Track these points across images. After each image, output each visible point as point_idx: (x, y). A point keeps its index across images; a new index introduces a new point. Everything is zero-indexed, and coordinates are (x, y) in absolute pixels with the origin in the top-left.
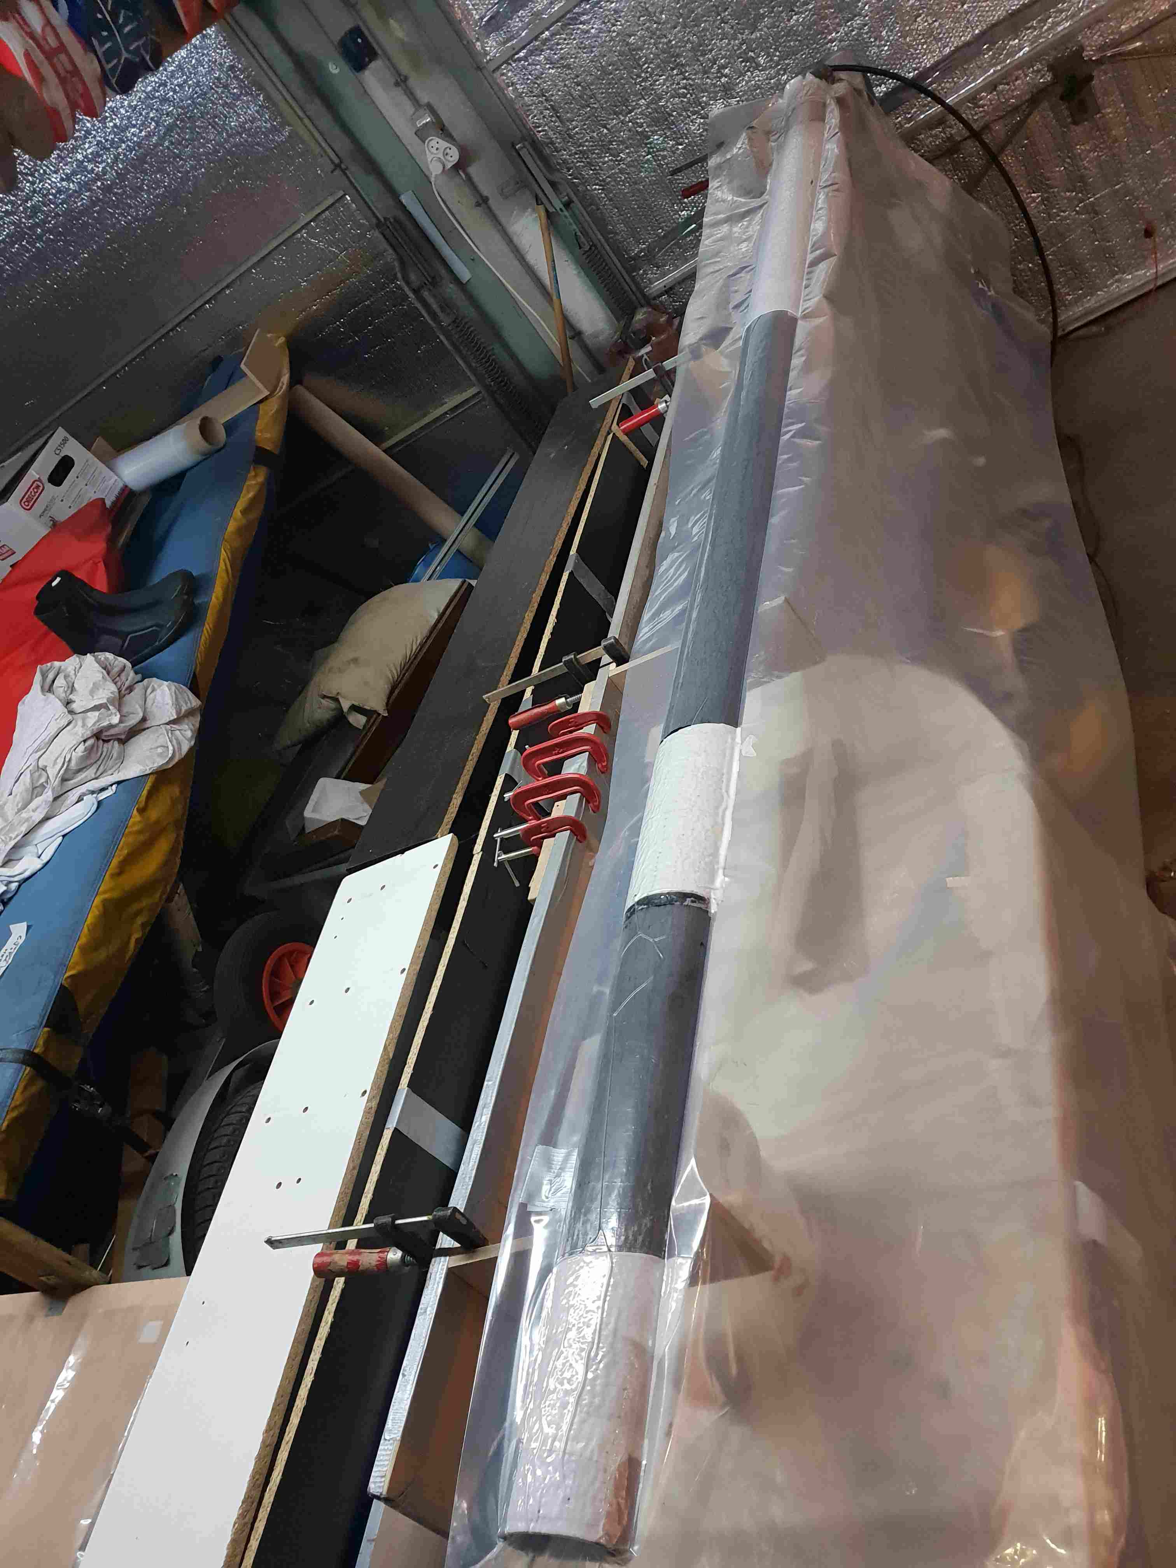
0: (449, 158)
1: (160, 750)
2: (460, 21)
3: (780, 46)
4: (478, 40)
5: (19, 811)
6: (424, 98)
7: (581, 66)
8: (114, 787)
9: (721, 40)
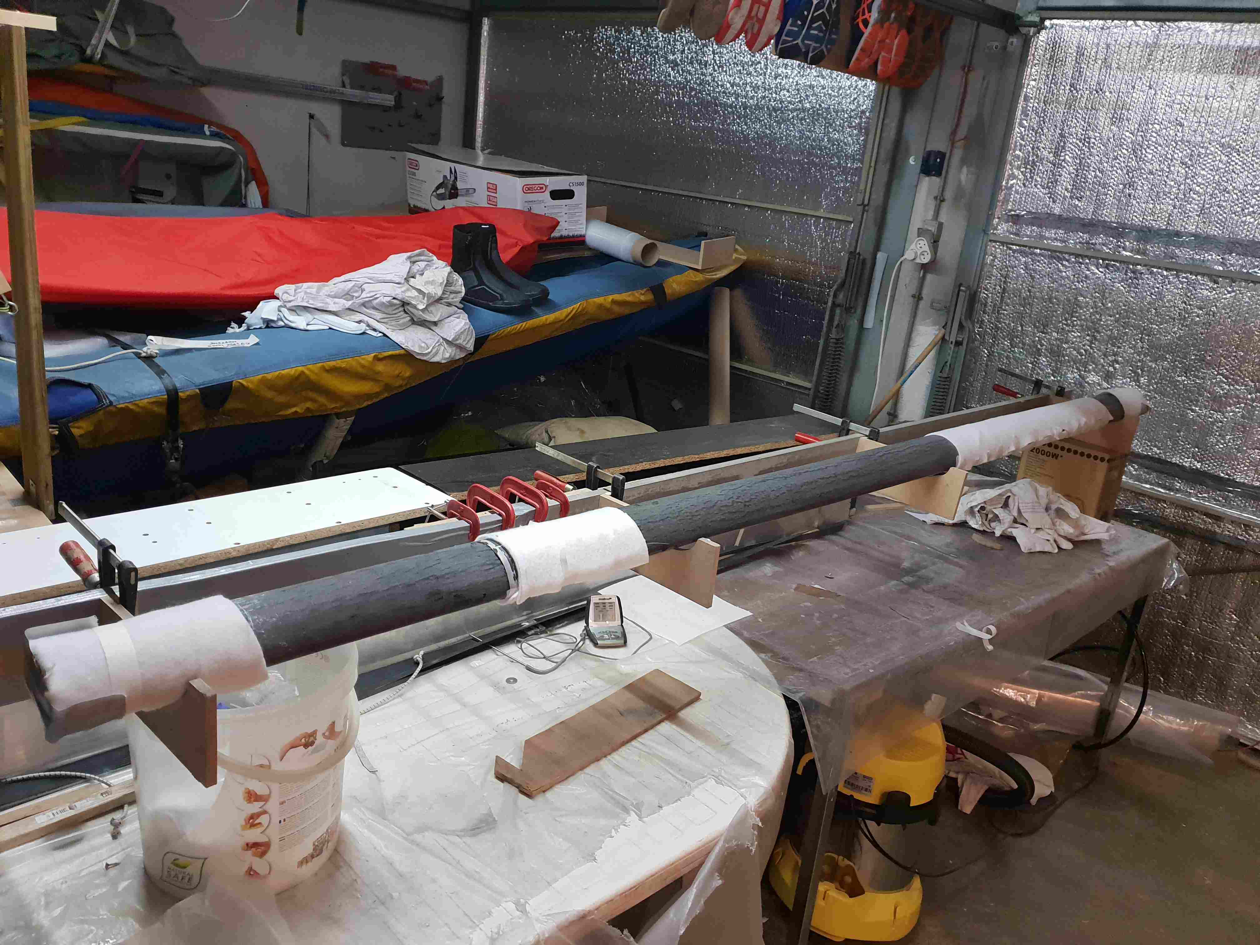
0: (922, 257)
1: (423, 345)
2: (999, 201)
3: (1161, 383)
4: (999, 218)
5: (329, 296)
6: (943, 218)
7: (1040, 284)
8: (381, 334)
9: (1131, 348)
